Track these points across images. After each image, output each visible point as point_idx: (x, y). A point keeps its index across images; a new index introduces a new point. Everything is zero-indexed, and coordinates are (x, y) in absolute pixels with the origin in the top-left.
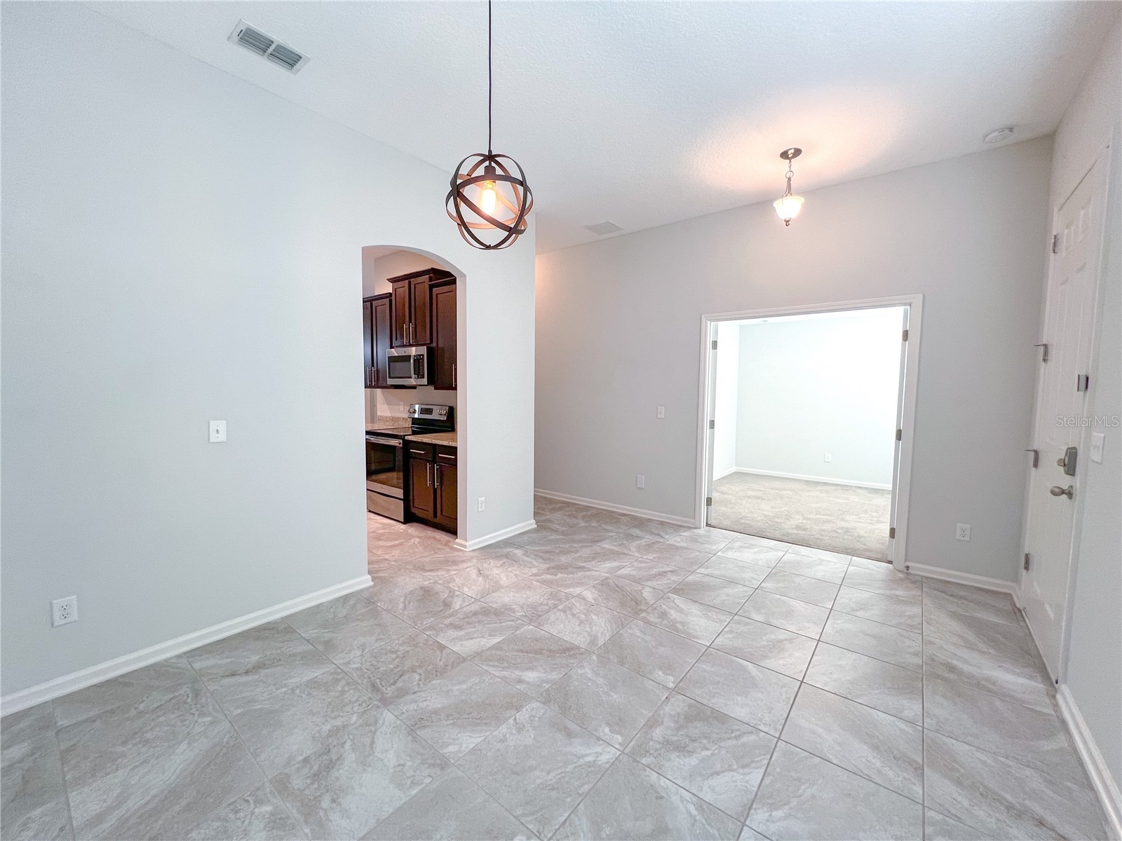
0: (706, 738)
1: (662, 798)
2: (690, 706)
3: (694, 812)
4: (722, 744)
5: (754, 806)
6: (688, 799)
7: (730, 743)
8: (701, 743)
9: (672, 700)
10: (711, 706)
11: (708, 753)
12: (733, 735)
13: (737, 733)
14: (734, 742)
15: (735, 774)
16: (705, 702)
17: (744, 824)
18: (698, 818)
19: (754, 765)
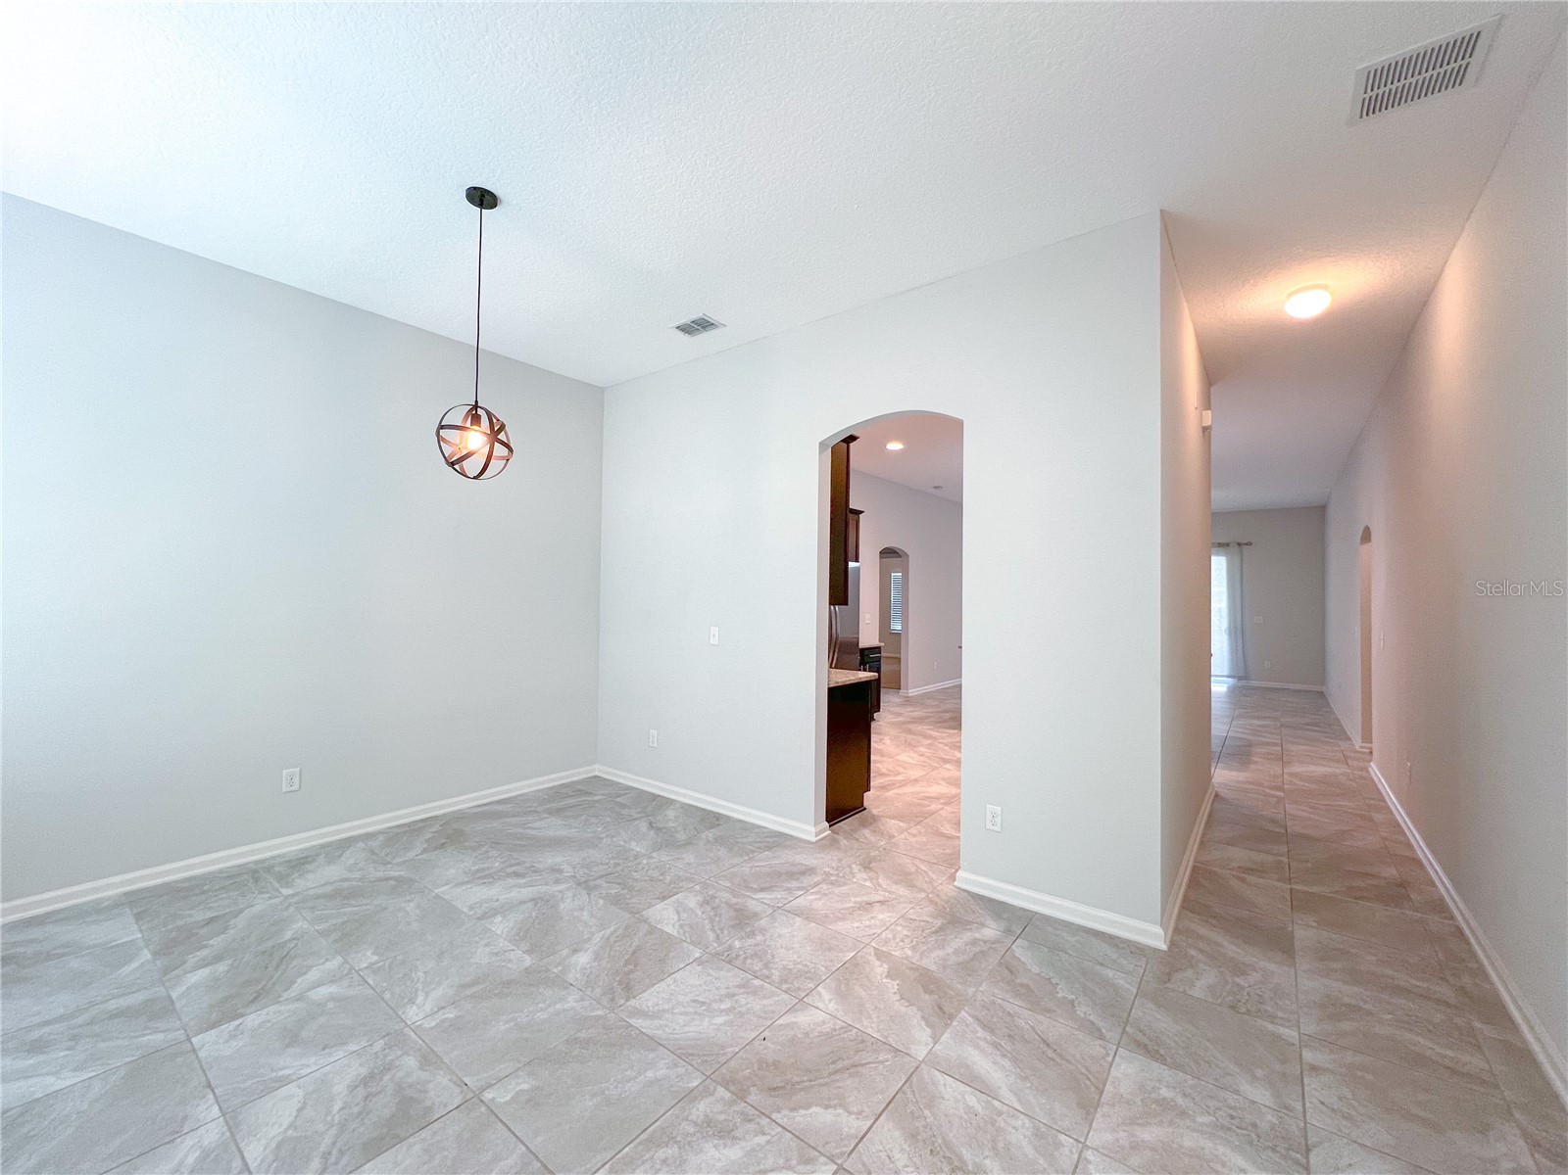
0: (360, 1113)
1: (324, 1049)
2: (429, 1110)
3: (281, 1073)
4: (333, 1131)
5: (228, 1134)
6: (301, 1071)
7: (327, 1140)
8: (357, 1104)
9: (457, 1090)
10: (411, 1140)
11: (336, 1108)
12: (335, 1152)
13: (333, 1159)
14: (323, 1148)
15: (282, 1130)
16: (424, 1134)
17: (224, 1115)
18: (274, 1074)
19: (271, 1158)
